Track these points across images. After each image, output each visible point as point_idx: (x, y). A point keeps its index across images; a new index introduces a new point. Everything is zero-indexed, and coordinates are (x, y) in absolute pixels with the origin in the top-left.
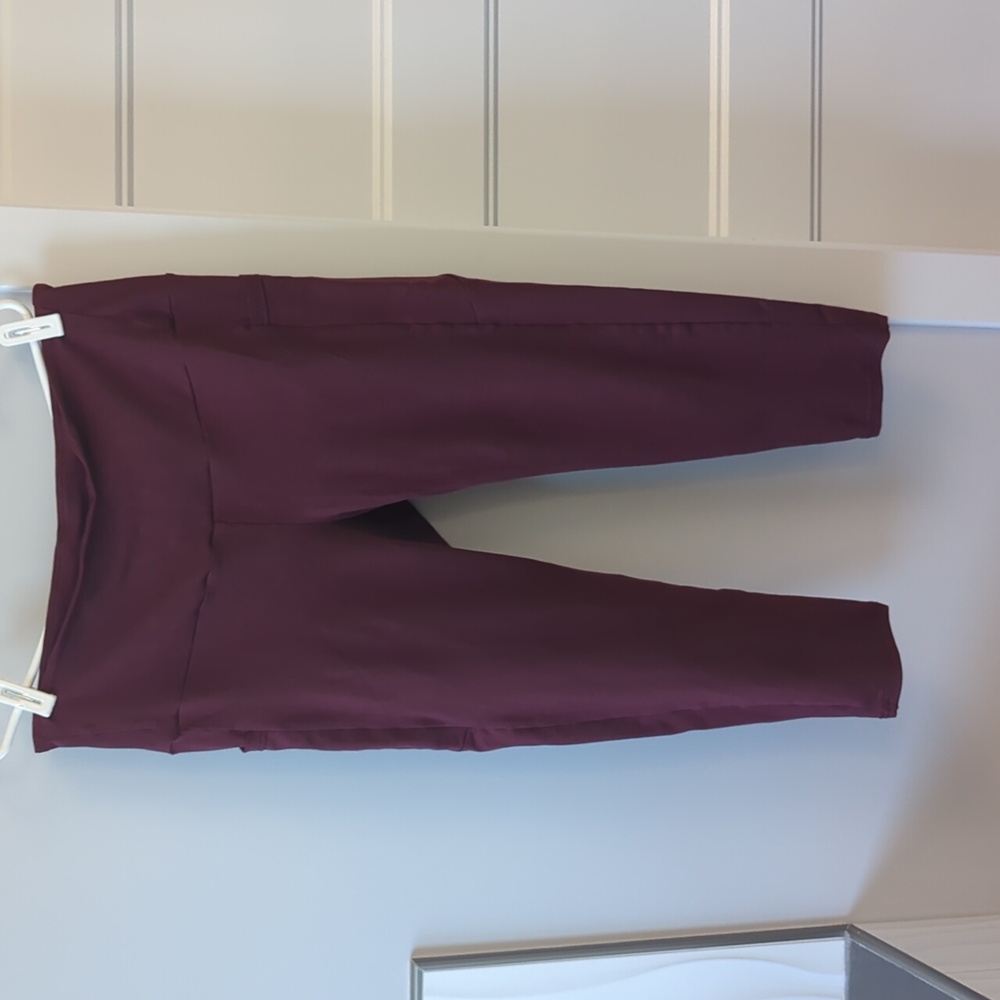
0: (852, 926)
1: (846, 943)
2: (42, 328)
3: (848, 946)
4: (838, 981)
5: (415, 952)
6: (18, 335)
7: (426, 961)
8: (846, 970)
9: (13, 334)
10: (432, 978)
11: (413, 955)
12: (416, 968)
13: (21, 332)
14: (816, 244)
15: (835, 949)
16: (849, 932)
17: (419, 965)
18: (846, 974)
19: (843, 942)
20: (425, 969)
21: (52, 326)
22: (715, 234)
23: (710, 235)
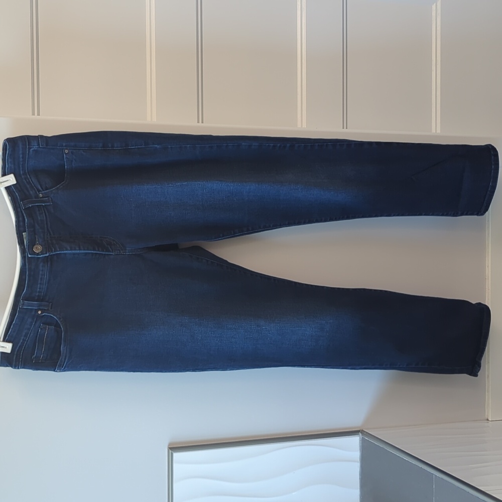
0: (362, 430)
1: (360, 438)
4: (357, 454)
5: (170, 444)
7: (175, 448)
8: (360, 450)
10: (177, 456)
11: (168, 446)
12: (170, 451)
14: (345, 130)
15: (356, 440)
16: (361, 433)
17: (171, 450)
19: (358, 438)
20: (174, 452)
21: (11, 180)
22: (300, 126)
23: (298, 127)
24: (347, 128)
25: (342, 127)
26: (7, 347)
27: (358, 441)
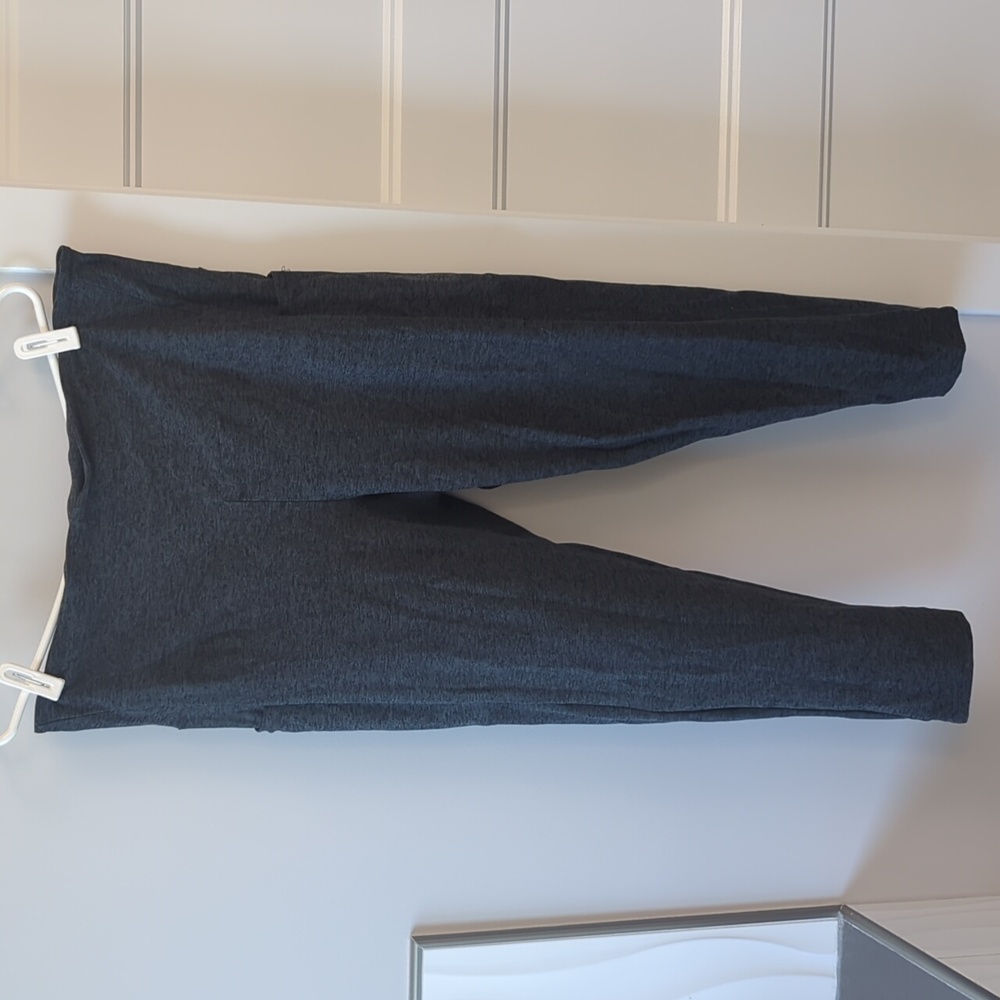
0: (845, 907)
1: (839, 924)
2: (60, 341)
3: (841, 927)
4: (831, 960)
5: (415, 929)
6: (37, 348)
7: (426, 939)
8: (838, 949)
9: (30, 347)
10: (432, 956)
11: (413, 933)
12: (416, 946)
13: (39, 345)
14: (824, 230)
15: (829, 929)
16: (843, 913)
17: (418, 943)
18: (839, 954)
19: (836, 922)
20: (425, 947)
21: (69, 339)
22: (723, 220)
23: (718, 220)
24: (827, 226)
25: (817, 223)
27: (835, 930)
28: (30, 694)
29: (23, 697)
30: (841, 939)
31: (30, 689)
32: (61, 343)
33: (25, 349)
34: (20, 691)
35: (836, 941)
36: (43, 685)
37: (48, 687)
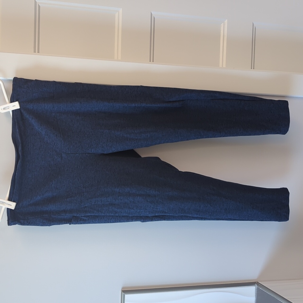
0: (258, 282)
2: (13, 106)
3: (256, 289)
4: (253, 299)
5: (123, 288)
6: (6, 109)
7: (126, 291)
8: (255, 296)
9: (4, 109)
10: (128, 296)
12: (123, 293)
13: (7, 108)
15: (252, 290)
16: (257, 284)
18: (255, 297)
19: (255, 287)
20: (126, 294)
21: (16, 105)
24: (254, 69)
25: (251, 68)
26: (12, 205)
28: (5, 208)
29: (3, 209)
30: (256, 292)
31: (6, 206)
32: (14, 107)
33: (3, 109)
34: (2, 207)
35: (255, 293)
36: (9, 205)
37: (11, 205)
